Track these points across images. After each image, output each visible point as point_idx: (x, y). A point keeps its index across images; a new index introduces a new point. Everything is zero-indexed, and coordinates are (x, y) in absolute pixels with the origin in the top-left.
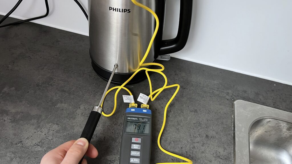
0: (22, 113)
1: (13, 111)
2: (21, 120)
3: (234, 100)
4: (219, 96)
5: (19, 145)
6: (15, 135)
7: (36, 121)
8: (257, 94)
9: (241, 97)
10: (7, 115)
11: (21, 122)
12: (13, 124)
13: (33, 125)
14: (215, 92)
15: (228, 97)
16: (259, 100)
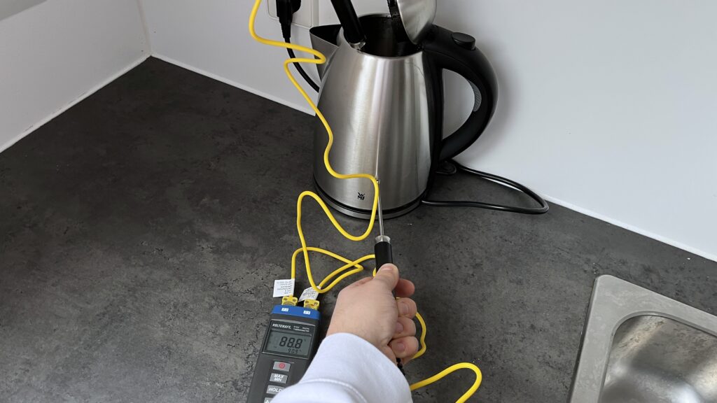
0: (230, 240)
1: (216, 236)
2: (228, 252)
3: (599, 275)
4: (570, 263)
5: (223, 288)
6: (218, 272)
7: (249, 257)
8: (648, 270)
9: (613, 271)
10: (208, 240)
11: (228, 254)
12: (215, 256)
13: (245, 261)
14: (562, 254)
15: (586, 268)
16: (649, 281)
